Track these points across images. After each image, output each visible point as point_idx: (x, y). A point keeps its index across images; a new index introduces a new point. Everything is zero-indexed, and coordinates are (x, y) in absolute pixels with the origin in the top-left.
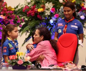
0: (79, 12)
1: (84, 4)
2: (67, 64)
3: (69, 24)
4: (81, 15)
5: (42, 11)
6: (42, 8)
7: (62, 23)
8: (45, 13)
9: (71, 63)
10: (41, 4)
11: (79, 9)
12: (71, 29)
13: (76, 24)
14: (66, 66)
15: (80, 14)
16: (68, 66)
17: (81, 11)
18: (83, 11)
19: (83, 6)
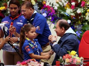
0: (41, 10)
1: (46, 2)
2: (30, 62)
3: (14, 21)
4: (43, 13)
5: (4, 9)
6: (4, 6)
7: (7, 21)
8: (7, 12)
9: (33, 60)
10: (3, 2)
11: (41, 7)
12: (17, 26)
13: (21, 21)
14: (29, 64)
15: (42, 11)
16: (30, 64)
17: (43, 9)
18: (44, 9)
19: (45, 4)
